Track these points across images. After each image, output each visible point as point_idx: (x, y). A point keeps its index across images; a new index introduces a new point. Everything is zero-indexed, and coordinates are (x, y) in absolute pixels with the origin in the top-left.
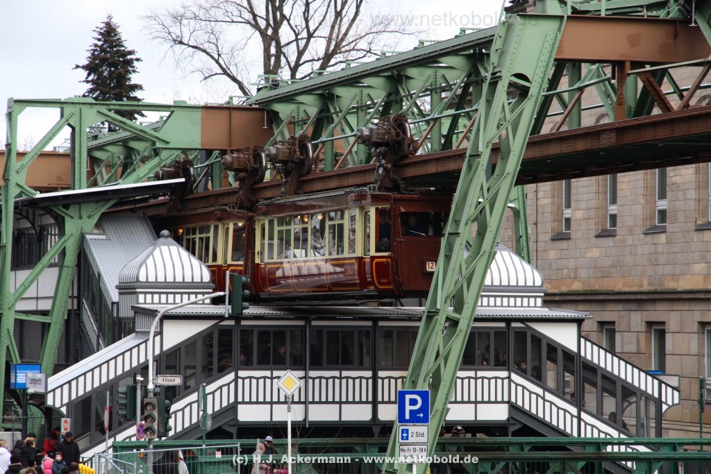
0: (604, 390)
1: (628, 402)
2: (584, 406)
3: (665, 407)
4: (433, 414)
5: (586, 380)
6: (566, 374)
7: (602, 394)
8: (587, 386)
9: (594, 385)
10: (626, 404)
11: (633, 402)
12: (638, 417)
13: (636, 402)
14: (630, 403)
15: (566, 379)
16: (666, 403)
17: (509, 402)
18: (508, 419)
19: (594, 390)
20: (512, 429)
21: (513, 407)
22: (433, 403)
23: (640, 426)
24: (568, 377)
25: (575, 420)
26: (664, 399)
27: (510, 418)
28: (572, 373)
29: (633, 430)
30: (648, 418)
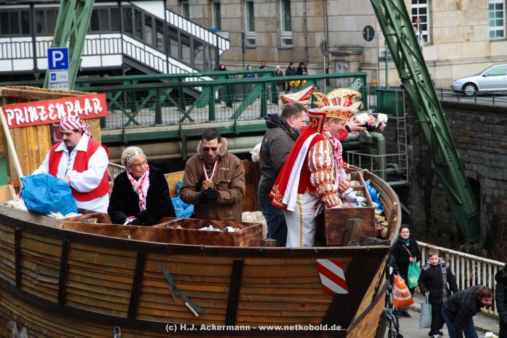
0: (183, 43)
1: (198, 49)
2: (170, 54)
3: (221, 52)
4: (71, 63)
5: (171, 37)
6: (159, 34)
7: (181, 45)
8: (172, 41)
9: (176, 40)
10: (197, 51)
11: (201, 50)
12: (204, 59)
13: (203, 50)
14: (199, 51)
15: (158, 37)
16: (221, 49)
17: (122, 54)
18: (122, 65)
19: (177, 43)
20: (125, 71)
21: (125, 57)
22: (71, 56)
23: (206, 64)
24: (159, 36)
25: (165, 63)
26: (220, 47)
27: (124, 64)
28: (162, 32)
29: (202, 68)
30: (211, 60)
